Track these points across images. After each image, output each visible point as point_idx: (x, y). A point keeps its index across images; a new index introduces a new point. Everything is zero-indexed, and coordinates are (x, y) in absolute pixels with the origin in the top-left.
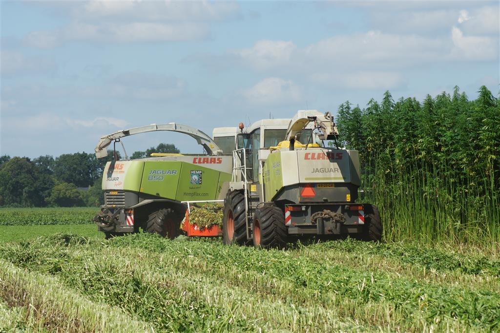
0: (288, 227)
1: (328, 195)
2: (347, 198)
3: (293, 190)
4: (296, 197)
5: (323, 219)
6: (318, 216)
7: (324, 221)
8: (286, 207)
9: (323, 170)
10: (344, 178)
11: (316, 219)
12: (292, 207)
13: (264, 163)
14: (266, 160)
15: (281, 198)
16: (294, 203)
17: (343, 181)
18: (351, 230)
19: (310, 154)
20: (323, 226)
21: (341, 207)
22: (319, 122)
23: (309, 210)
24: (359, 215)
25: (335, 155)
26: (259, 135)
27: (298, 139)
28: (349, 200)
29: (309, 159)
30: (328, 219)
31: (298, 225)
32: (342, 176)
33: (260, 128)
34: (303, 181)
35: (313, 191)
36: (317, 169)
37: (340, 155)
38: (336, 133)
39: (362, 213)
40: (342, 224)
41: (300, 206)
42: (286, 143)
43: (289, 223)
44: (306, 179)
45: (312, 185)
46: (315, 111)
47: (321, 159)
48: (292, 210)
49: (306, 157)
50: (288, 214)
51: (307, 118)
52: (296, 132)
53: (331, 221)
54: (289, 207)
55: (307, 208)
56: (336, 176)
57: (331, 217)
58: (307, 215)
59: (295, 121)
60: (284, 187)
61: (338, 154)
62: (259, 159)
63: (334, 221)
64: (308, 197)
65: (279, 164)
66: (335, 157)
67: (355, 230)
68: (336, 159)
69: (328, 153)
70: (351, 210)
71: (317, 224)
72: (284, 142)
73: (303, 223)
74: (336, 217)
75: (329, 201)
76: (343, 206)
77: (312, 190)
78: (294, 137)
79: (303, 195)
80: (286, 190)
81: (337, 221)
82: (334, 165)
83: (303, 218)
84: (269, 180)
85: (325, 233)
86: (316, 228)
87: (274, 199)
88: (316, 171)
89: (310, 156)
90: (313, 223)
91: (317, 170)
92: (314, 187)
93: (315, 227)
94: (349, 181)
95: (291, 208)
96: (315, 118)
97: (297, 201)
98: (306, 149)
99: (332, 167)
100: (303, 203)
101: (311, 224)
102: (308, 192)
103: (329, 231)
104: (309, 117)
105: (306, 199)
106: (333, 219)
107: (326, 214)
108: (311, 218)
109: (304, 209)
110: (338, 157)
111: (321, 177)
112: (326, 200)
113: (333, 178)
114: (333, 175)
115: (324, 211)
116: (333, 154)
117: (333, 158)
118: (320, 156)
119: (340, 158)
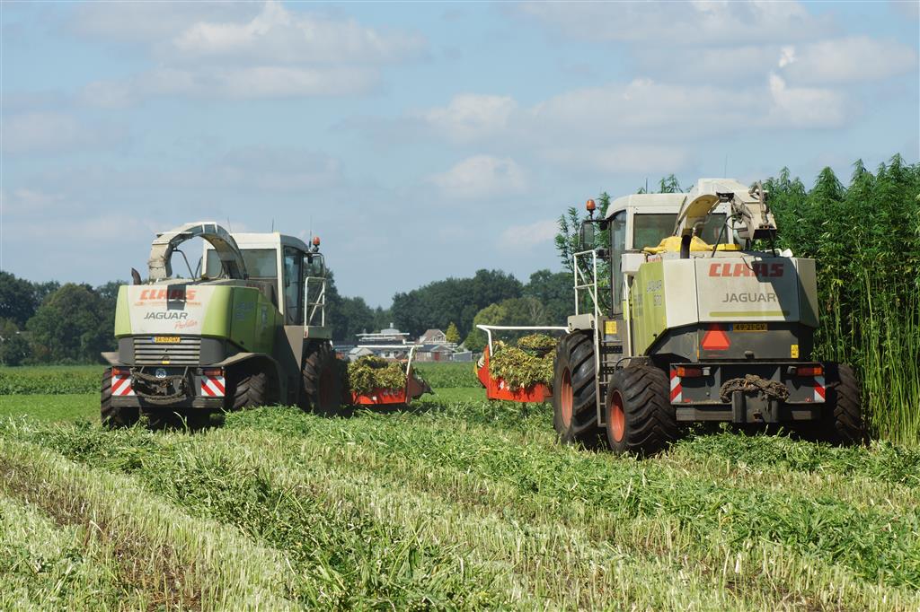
0: (676, 406)
1: (755, 346)
2: (792, 352)
3: (687, 336)
4: (691, 349)
5: (745, 393)
6: (734, 388)
7: (747, 397)
8: (672, 369)
9: (746, 298)
10: (785, 313)
11: (732, 391)
12: (683, 369)
13: (633, 278)
14: (635, 273)
15: (664, 350)
16: (688, 361)
17: (782, 318)
18: (799, 415)
19: (719, 265)
20: (744, 407)
21: (779, 369)
22: (738, 203)
23: (718, 376)
24: (817, 385)
25: (769, 267)
26: (625, 222)
27: (699, 234)
28: (796, 356)
29: (719, 275)
30: (753, 394)
31: (695, 403)
32: (780, 310)
33: (625, 211)
34: (706, 318)
35: (726, 338)
36: (734, 295)
37: (780, 268)
38: (771, 226)
39: (821, 380)
40: (781, 403)
41: (700, 367)
42: (674, 243)
43: (678, 399)
44: (712, 314)
45: (724, 326)
46: (732, 180)
47: (742, 275)
48: (683, 374)
49: (713, 272)
50: (675, 382)
51: (715, 194)
52: (695, 219)
53: (760, 396)
54: (679, 369)
55: (713, 371)
56: (769, 309)
57: (761, 389)
58: (713, 384)
59: (694, 199)
60: (670, 329)
61: (775, 267)
62: (623, 270)
63: (766, 396)
64: (716, 350)
65: (660, 284)
66: (770, 272)
67: (805, 415)
68: (772, 275)
69: (755, 265)
70: (800, 376)
71: (733, 403)
72: (671, 238)
73: (704, 400)
74: (770, 390)
75: (756, 357)
76: (784, 368)
77: (724, 336)
78: (691, 229)
79: (705, 345)
80: (674, 335)
81: (771, 398)
82: (766, 287)
83: (705, 390)
84: (641, 313)
85: (748, 421)
86: (731, 410)
87: (651, 350)
88: (732, 299)
89: (720, 270)
90: (724, 401)
91: (734, 298)
92: (728, 330)
93: (729, 408)
94: (795, 318)
95: (682, 371)
96: (730, 196)
97: (695, 356)
98: (713, 256)
99: (763, 291)
100: (705, 361)
101: (720, 402)
102: (716, 339)
103: (756, 416)
104: (719, 194)
105: (712, 352)
106: (764, 394)
107: (750, 383)
108: (721, 390)
109: (706, 372)
110: (774, 272)
111: (741, 310)
112: (751, 355)
113: (765, 312)
114: (764, 306)
115: (746, 377)
116: (765, 266)
117: (765, 273)
118: (739, 269)
119: (780, 273)
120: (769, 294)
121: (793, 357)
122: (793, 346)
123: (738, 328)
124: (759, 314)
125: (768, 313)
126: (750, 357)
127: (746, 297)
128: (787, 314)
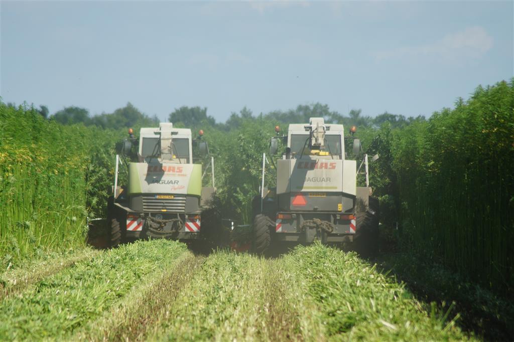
1: (318, 204)
2: (339, 207)
17: (333, 190)
19: (303, 163)
21: (332, 216)
23: (300, 219)
24: (351, 224)
28: (341, 209)
29: (302, 168)
31: (287, 232)
34: (294, 190)
35: (305, 200)
36: (309, 178)
37: (334, 165)
39: (353, 222)
41: (291, 214)
43: (280, 230)
45: (304, 194)
48: (282, 218)
49: (299, 167)
50: (278, 221)
54: (279, 215)
56: (327, 185)
61: (332, 164)
64: (300, 205)
66: (329, 166)
68: (330, 168)
70: (343, 219)
73: (294, 230)
75: (319, 210)
77: (304, 198)
82: (326, 174)
83: (293, 226)
88: (308, 180)
89: (303, 165)
92: (306, 196)
95: (281, 216)
100: (294, 211)
101: (300, 232)
105: (296, 207)
109: (294, 217)
110: (331, 167)
111: (313, 186)
112: (317, 209)
113: (325, 187)
114: (324, 184)
115: (313, 220)
116: (326, 164)
117: (326, 167)
118: (313, 165)
119: (334, 168)
120: (327, 178)
121: (339, 210)
122: (339, 205)
123: (311, 195)
124: (322, 188)
126: (315, 210)
127: (315, 180)
128: (336, 188)
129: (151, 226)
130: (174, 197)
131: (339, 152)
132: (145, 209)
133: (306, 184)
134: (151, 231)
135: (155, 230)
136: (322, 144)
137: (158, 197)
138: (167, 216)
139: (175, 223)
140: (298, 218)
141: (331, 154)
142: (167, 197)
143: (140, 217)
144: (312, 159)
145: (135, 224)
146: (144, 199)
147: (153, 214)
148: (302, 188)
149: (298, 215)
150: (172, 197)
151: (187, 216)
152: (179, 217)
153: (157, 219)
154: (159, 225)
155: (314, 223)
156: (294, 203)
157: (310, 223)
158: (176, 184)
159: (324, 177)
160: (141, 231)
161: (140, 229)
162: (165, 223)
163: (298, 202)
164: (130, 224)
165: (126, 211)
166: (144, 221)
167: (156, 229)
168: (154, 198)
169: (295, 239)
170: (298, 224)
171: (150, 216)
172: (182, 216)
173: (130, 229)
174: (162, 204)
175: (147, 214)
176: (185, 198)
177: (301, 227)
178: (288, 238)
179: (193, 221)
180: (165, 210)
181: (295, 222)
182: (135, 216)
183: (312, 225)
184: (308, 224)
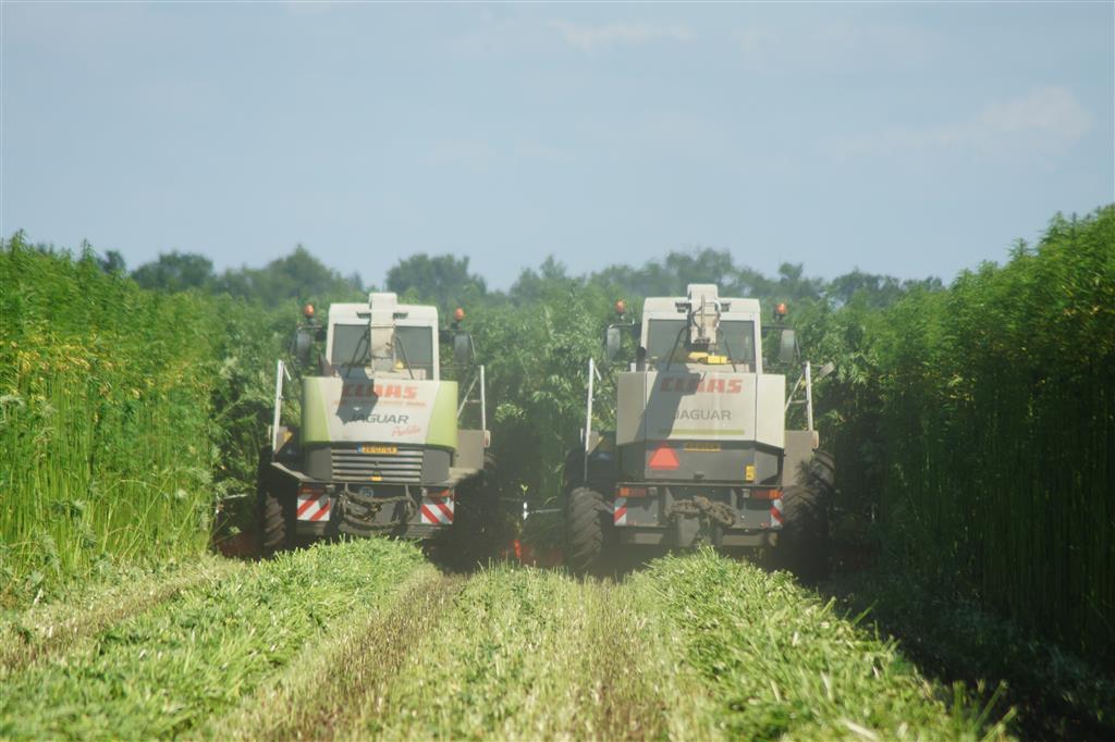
1: (704, 465)
12: (627, 489)
17: (735, 438)
19: (672, 379)
21: (732, 491)
23: (666, 497)
25: (727, 383)
28: (751, 478)
29: (671, 390)
31: (639, 525)
34: (654, 436)
35: (676, 458)
36: (685, 411)
37: (738, 384)
39: (778, 505)
41: (645, 487)
43: (623, 520)
44: (662, 431)
45: (674, 444)
48: (628, 495)
49: (664, 386)
50: (620, 502)
54: (622, 488)
55: (659, 492)
56: (722, 427)
61: (733, 383)
64: (665, 469)
66: (727, 387)
68: (729, 391)
69: (712, 380)
70: (756, 499)
73: (652, 522)
75: (706, 478)
77: (673, 454)
83: (652, 513)
88: (682, 416)
89: (672, 385)
91: (685, 414)
92: (677, 449)
94: (751, 437)
95: (626, 492)
100: (652, 481)
105: (659, 472)
109: (652, 492)
111: (692, 428)
112: (702, 476)
113: (719, 431)
114: (717, 424)
115: (693, 499)
116: (721, 383)
117: (721, 389)
118: (693, 384)
119: (737, 390)
120: (723, 412)
121: (748, 478)
122: (748, 468)
123: (688, 447)
124: (711, 432)
125: (722, 432)
126: (698, 478)
127: (698, 415)
128: (742, 432)
129: (349, 512)
130: (399, 450)
131: (750, 357)
132: (336, 474)
133: (678, 424)
134: (349, 523)
135: (357, 521)
136: (713, 340)
137: (363, 450)
138: (383, 490)
139: (400, 505)
140: (661, 496)
141: (733, 360)
142: (383, 451)
143: (326, 491)
144: (692, 372)
145: (316, 507)
146: (334, 454)
147: (354, 487)
148: (669, 431)
149: (661, 489)
150: (395, 451)
151: (425, 491)
152: (408, 493)
153: (362, 496)
154: (366, 510)
155: (696, 505)
156: (652, 463)
157: (685, 506)
158: (402, 422)
159: (718, 409)
160: (327, 522)
161: (326, 517)
162: (378, 506)
163: (661, 461)
164: (305, 507)
165: (297, 480)
166: (334, 500)
167: (360, 517)
168: (355, 452)
169: (655, 539)
170: (662, 506)
171: (346, 489)
172: (415, 490)
173: (305, 516)
174: (373, 466)
175: (340, 487)
176: (421, 453)
177: (667, 514)
178: (640, 539)
179: (439, 502)
180: (379, 479)
181: (655, 504)
182: (316, 491)
183: (691, 510)
184: (683, 508)
